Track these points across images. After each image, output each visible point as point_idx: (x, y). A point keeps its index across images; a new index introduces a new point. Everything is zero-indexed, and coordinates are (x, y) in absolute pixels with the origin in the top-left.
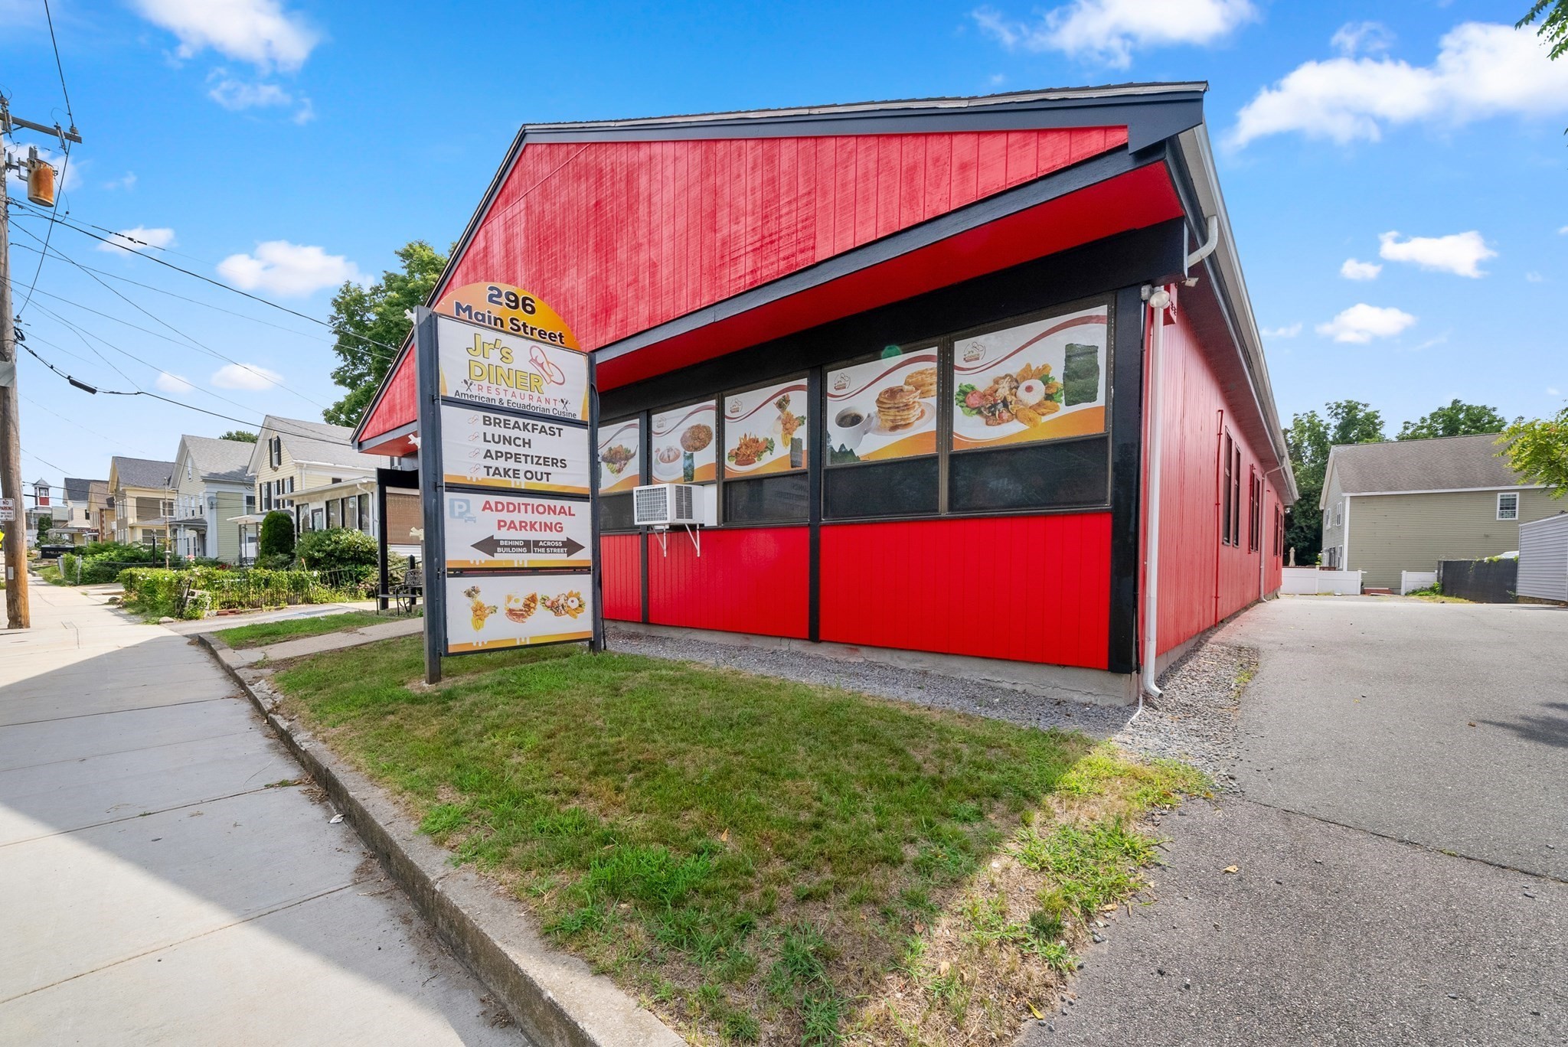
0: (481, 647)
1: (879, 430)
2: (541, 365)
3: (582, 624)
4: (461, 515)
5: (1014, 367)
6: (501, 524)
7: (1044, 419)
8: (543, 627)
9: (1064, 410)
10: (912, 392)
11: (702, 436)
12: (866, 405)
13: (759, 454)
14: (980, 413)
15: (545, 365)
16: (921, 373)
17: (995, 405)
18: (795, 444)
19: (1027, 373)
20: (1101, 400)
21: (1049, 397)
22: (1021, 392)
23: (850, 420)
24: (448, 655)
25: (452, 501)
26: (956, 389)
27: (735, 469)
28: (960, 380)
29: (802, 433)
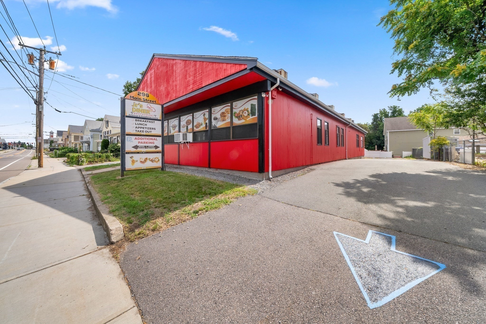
0: (133, 169)
1: (221, 121)
2: (150, 108)
3: (159, 164)
4: (129, 141)
5: (242, 108)
6: (139, 142)
7: (248, 119)
8: (149, 165)
9: (251, 117)
10: (226, 113)
11: (190, 122)
12: (218, 116)
13: (200, 126)
14: (237, 118)
15: (151, 108)
16: (228, 109)
17: (240, 116)
18: (206, 123)
19: (245, 110)
20: (256, 116)
21: (248, 115)
22: (244, 113)
23: (216, 119)
24: (125, 171)
25: (127, 138)
26: (233, 113)
27: (196, 129)
28: (234, 111)
29: (207, 121)
